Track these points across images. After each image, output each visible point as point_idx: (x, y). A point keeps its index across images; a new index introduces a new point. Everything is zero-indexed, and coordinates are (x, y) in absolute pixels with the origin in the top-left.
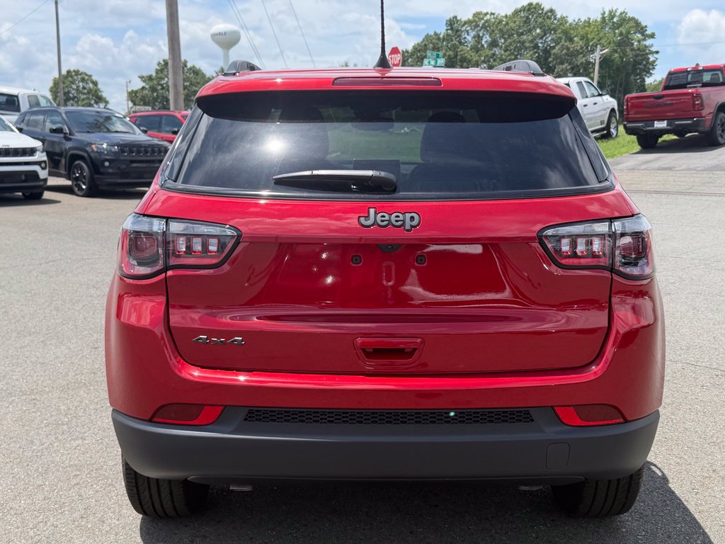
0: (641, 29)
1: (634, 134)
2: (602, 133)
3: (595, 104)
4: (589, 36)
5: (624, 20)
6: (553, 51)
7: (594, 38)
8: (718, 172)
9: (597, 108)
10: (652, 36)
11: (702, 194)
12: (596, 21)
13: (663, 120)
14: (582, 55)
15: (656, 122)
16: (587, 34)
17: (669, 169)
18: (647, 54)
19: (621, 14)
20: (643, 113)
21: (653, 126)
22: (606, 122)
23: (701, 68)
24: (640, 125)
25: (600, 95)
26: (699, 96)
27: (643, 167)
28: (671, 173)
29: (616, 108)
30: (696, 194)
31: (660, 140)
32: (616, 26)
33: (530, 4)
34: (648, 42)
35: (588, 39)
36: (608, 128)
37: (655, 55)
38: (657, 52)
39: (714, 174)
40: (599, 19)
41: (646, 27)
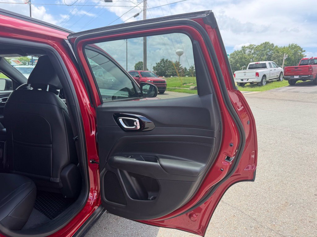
0: (301, 50)
1: (287, 80)
2: (277, 79)
3: (275, 70)
5: (295, 46)
6: (272, 56)
8: (315, 94)
9: (276, 71)
10: (304, 51)
11: (307, 102)
12: (287, 47)
13: (298, 75)
15: (295, 76)
17: (297, 92)
20: (290, 73)
21: (294, 77)
22: (279, 76)
23: (314, 58)
24: (289, 77)
25: (277, 67)
26: (311, 67)
27: (288, 91)
28: (297, 93)
29: (283, 71)
30: (304, 102)
31: (297, 82)
32: (292, 48)
33: (266, 42)
34: (303, 53)
36: (279, 78)
39: (313, 95)
40: (288, 47)
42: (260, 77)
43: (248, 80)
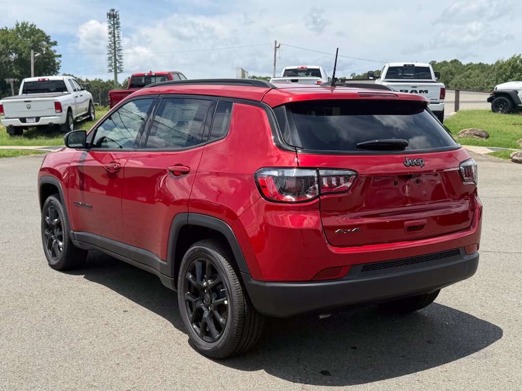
0: (47, 39)
2: (86, 117)
3: (81, 96)
4: (8, 41)
5: (33, 30)
7: (12, 43)
9: (82, 99)
10: (55, 44)
14: (4, 56)
16: (7, 39)
18: (54, 57)
19: (32, 25)
23: (154, 74)
25: (82, 89)
29: (92, 99)
34: (53, 48)
35: (7, 44)
36: (90, 113)
37: (60, 59)
38: (60, 56)
40: (15, 29)
41: (49, 36)
42: (65, 112)
43: (38, 119)
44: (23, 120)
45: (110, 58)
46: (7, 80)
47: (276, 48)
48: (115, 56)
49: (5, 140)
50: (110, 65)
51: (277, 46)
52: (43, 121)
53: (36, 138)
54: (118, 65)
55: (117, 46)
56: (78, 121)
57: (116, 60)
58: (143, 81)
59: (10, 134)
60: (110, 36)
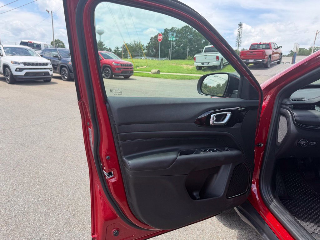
13: (252, 59)
20: (246, 57)
21: (249, 61)
23: (262, 44)
42: (220, 61)
43: (208, 63)
44: (203, 64)
45: (237, 41)
46: (200, 50)
47: (317, 33)
48: (239, 40)
49: (195, 72)
50: (237, 44)
51: (318, 33)
52: (211, 64)
53: (207, 71)
54: (239, 44)
55: (240, 36)
56: (225, 64)
57: (239, 42)
58: (256, 47)
59: (197, 70)
60: (238, 33)
